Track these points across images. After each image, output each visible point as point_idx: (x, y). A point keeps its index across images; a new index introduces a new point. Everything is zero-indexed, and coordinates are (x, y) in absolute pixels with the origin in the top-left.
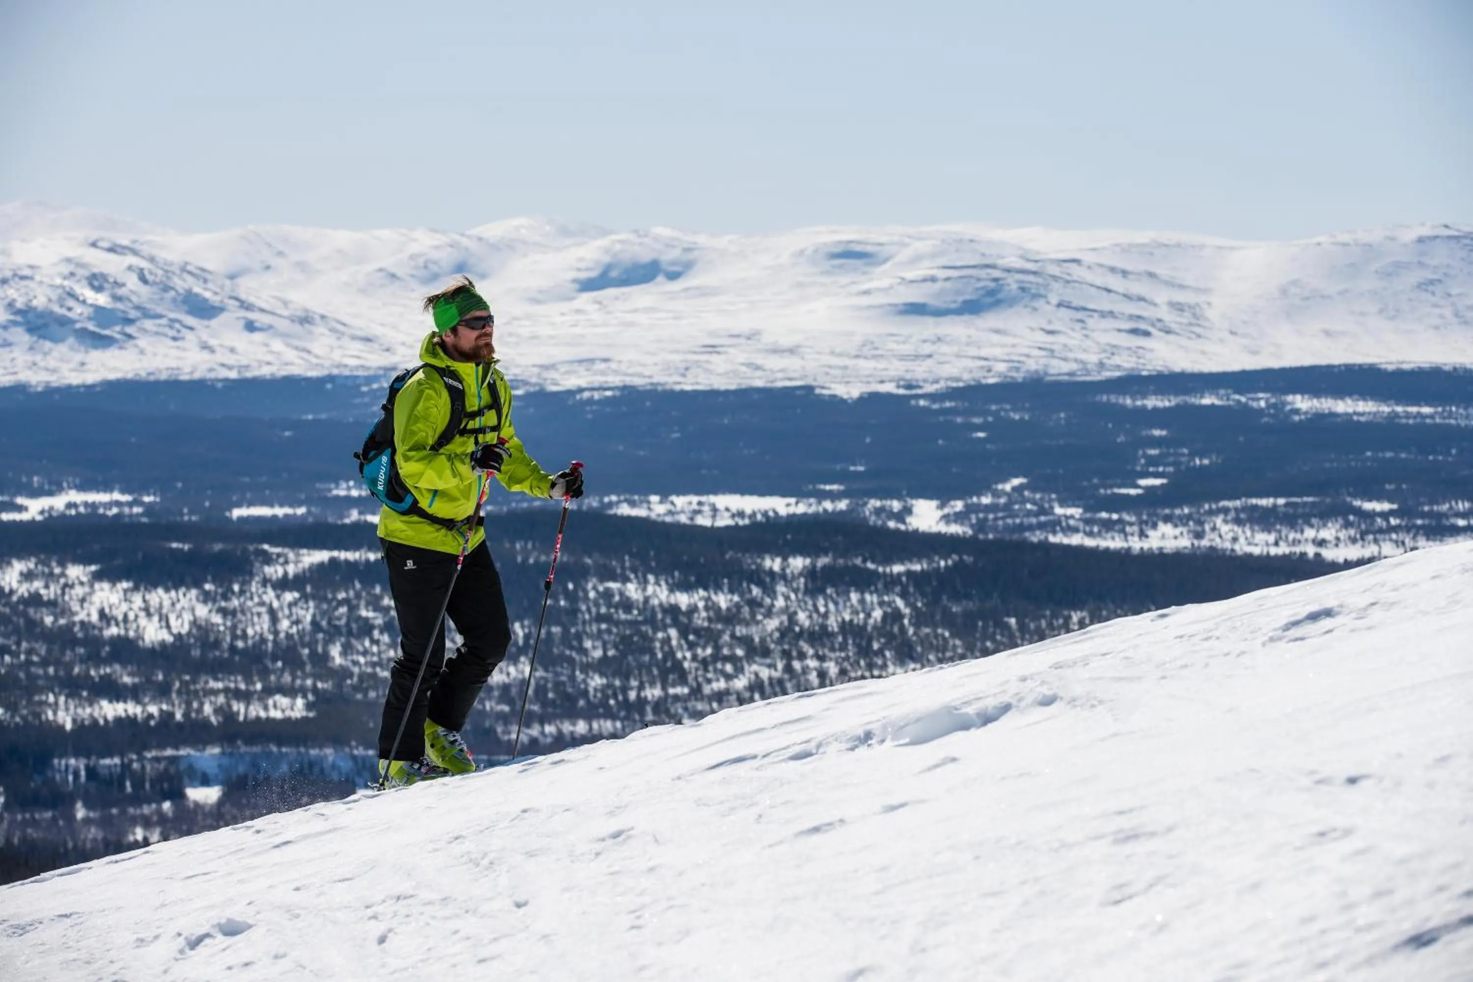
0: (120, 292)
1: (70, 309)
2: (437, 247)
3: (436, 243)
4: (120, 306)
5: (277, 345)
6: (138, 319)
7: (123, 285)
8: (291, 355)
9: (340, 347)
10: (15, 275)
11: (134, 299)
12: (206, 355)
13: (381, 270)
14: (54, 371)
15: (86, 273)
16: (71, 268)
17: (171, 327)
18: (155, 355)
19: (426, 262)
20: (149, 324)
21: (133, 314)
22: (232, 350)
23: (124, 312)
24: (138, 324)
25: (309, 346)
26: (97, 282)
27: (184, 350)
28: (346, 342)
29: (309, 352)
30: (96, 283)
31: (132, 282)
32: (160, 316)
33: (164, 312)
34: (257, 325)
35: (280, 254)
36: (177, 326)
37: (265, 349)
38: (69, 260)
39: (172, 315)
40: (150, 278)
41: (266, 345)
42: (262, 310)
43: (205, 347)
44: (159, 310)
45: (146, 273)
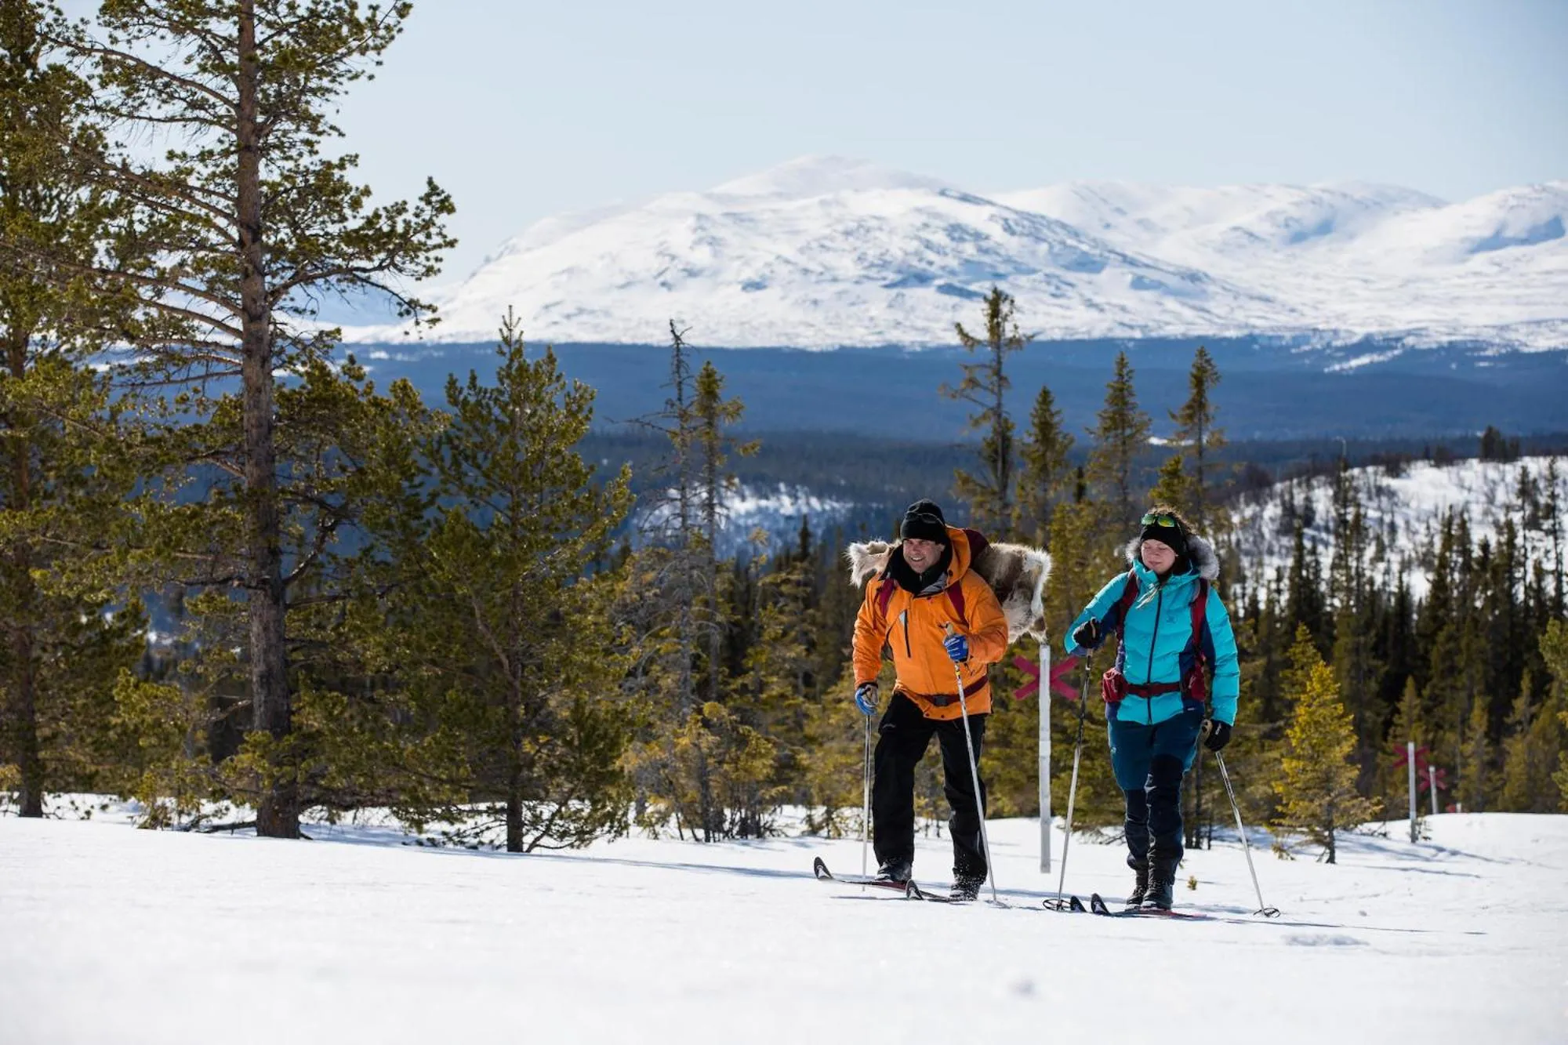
0: (984, 244)
1: (931, 263)
2: (1297, 204)
3: (1296, 199)
4: (986, 259)
5: (1171, 304)
6: (1008, 274)
7: (987, 238)
8: (1188, 314)
9: (1240, 307)
10: (860, 226)
11: (1002, 252)
12: (1094, 314)
13: (1236, 229)
14: (925, 330)
15: (943, 224)
16: (924, 219)
17: (1049, 283)
18: (1035, 313)
19: (1286, 220)
20: (1023, 280)
21: (1002, 269)
22: (1123, 309)
23: (992, 266)
24: (1011, 278)
25: (1207, 305)
26: (956, 231)
27: (1068, 308)
28: (1243, 300)
29: (1208, 312)
30: (956, 235)
31: (996, 232)
32: (1034, 271)
33: (1038, 267)
34: (1146, 281)
35: (1119, 211)
36: (1055, 281)
37: (1159, 308)
38: (919, 210)
39: (1048, 271)
40: (1018, 229)
41: (1160, 304)
42: (1147, 266)
43: (1091, 304)
44: (1033, 264)
45: (1011, 223)
